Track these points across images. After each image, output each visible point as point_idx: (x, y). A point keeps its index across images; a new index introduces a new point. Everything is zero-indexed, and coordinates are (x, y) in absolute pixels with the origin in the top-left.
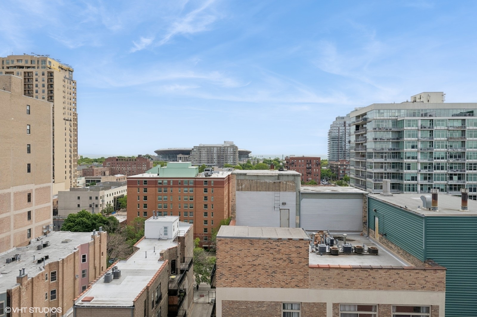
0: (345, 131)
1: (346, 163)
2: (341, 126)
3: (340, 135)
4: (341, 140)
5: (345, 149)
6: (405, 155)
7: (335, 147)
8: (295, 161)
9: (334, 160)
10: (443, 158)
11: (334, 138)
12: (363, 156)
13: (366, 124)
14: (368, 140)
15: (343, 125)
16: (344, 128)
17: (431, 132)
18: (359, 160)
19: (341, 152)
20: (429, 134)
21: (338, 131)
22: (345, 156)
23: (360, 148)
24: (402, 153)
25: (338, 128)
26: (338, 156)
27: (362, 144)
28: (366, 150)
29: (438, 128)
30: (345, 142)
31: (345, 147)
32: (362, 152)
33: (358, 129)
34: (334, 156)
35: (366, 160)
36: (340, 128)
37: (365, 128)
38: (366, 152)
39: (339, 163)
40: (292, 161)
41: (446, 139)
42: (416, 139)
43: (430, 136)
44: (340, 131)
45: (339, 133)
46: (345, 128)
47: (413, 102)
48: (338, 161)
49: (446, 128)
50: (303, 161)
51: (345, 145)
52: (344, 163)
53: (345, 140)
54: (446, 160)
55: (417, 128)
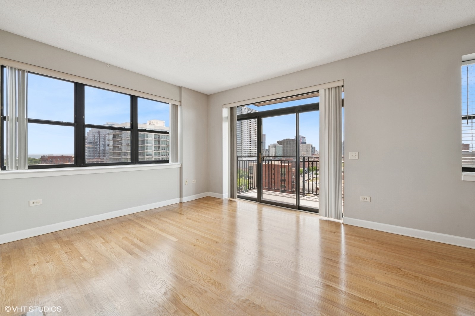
0: (99, 138)
1: (101, 160)
2: (96, 134)
3: (95, 140)
4: (96, 144)
5: (99, 150)
6: (146, 154)
7: (91, 149)
8: (54, 159)
9: (90, 158)
10: (165, 155)
11: (90, 142)
12: (119, 154)
13: (121, 134)
14: (122, 145)
15: (97, 133)
16: (98, 135)
17: (159, 141)
18: (116, 157)
19: (96, 152)
20: (158, 142)
21: (93, 137)
22: (99, 155)
23: (117, 150)
24: (144, 153)
25: (93, 135)
26: (94, 155)
27: (118, 147)
28: (121, 151)
29: (163, 139)
30: (99, 146)
31: (99, 149)
32: (118, 152)
33: (115, 137)
34: (90, 155)
35: (121, 157)
36: (95, 135)
37: (121, 137)
38: (121, 152)
39: (95, 160)
40: (51, 159)
41: (166, 145)
42: (152, 145)
43: (159, 143)
44: (95, 137)
45: (94, 139)
46: (100, 136)
47: (149, 124)
48: (94, 158)
49: (166, 140)
50: (62, 159)
51: (100, 147)
52: (99, 160)
53: (100, 144)
54: (166, 156)
55: (152, 139)
